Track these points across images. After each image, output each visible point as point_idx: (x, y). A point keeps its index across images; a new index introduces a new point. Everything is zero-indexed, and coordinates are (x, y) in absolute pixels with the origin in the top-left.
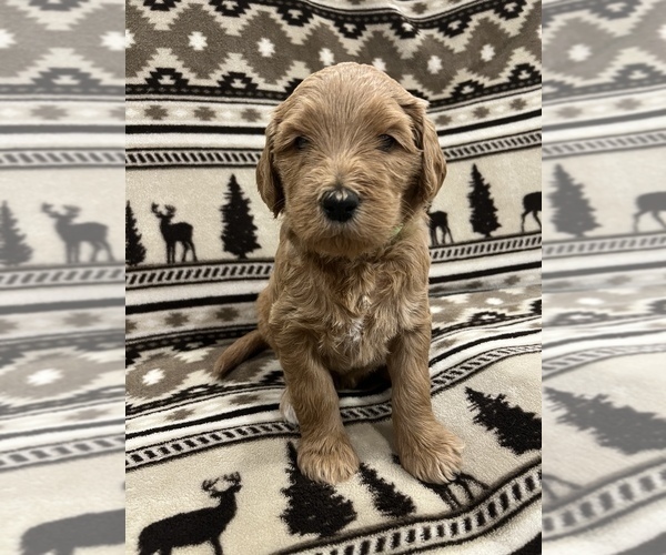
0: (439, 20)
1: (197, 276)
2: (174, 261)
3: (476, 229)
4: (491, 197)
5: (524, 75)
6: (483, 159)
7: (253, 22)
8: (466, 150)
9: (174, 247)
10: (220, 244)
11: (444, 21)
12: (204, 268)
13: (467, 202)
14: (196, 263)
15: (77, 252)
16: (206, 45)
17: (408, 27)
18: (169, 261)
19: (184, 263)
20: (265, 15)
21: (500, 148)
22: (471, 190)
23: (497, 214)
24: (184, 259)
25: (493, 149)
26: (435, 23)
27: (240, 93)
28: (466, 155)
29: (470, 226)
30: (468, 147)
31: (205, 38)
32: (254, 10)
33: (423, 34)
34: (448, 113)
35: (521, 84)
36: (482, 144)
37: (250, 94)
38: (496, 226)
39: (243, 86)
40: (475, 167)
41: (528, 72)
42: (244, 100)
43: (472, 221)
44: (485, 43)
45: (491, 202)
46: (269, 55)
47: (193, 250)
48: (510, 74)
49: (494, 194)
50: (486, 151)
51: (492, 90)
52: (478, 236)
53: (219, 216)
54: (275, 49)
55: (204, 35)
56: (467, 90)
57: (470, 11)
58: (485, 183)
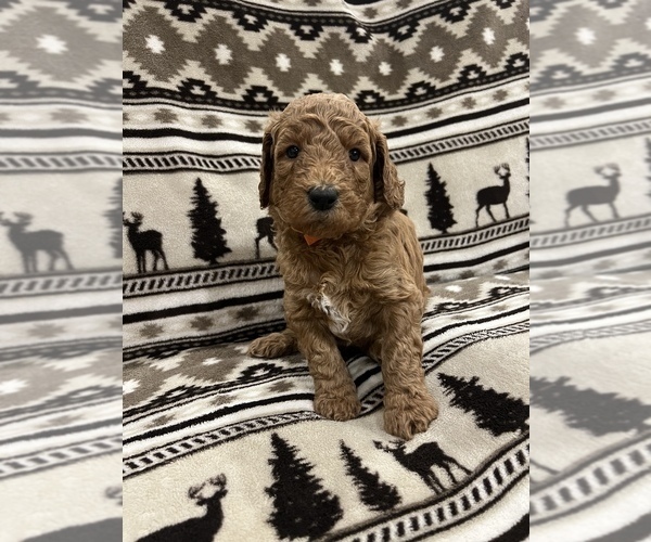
0: (389, 25)
1: (169, 285)
2: (145, 270)
3: (434, 226)
4: (447, 194)
5: (473, 75)
6: (438, 158)
7: (209, 27)
8: (422, 150)
9: (144, 256)
10: (190, 251)
11: (394, 26)
12: (176, 277)
13: (424, 200)
14: (167, 271)
15: (35, 263)
16: (163, 49)
17: (362, 32)
18: (140, 271)
19: (155, 273)
20: (221, 20)
21: (454, 147)
22: (428, 188)
23: (453, 210)
24: (155, 268)
25: (448, 148)
26: (386, 28)
27: (200, 100)
28: (422, 154)
29: (428, 223)
30: (423, 147)
31: (162, 43)
32: (210, 14)
33: (375, 38)
34: (404, 114)
35: (471, 83)
36: (436, 143)
37: (209, 101)
38: (452, 222)
39: (203, 93)
40: (431, 167)
41: (476, 72)
42: (205, 106)
43: (429, 218)
44: (434, 45)
45: (447, 199)
46: (227, 62)
47: (164, 258)
48: (459, 75)
49: (449, 191)
50: (441, 150)
51: (443, 92)
52: (435, 232)
53: (187, 222)
54: (233, 55)
55: (161, 39)
56: (420, 91)
57: (418, 16)
58: (441, 181)
